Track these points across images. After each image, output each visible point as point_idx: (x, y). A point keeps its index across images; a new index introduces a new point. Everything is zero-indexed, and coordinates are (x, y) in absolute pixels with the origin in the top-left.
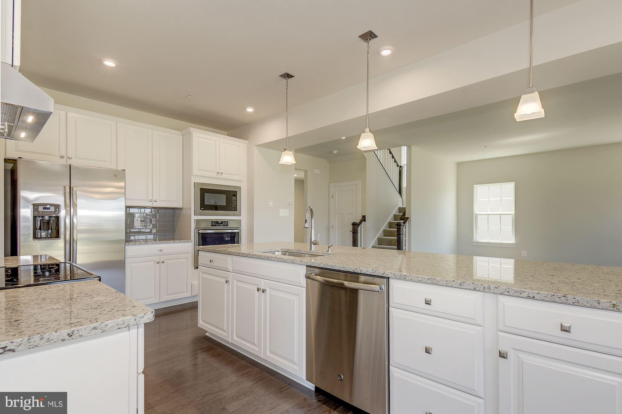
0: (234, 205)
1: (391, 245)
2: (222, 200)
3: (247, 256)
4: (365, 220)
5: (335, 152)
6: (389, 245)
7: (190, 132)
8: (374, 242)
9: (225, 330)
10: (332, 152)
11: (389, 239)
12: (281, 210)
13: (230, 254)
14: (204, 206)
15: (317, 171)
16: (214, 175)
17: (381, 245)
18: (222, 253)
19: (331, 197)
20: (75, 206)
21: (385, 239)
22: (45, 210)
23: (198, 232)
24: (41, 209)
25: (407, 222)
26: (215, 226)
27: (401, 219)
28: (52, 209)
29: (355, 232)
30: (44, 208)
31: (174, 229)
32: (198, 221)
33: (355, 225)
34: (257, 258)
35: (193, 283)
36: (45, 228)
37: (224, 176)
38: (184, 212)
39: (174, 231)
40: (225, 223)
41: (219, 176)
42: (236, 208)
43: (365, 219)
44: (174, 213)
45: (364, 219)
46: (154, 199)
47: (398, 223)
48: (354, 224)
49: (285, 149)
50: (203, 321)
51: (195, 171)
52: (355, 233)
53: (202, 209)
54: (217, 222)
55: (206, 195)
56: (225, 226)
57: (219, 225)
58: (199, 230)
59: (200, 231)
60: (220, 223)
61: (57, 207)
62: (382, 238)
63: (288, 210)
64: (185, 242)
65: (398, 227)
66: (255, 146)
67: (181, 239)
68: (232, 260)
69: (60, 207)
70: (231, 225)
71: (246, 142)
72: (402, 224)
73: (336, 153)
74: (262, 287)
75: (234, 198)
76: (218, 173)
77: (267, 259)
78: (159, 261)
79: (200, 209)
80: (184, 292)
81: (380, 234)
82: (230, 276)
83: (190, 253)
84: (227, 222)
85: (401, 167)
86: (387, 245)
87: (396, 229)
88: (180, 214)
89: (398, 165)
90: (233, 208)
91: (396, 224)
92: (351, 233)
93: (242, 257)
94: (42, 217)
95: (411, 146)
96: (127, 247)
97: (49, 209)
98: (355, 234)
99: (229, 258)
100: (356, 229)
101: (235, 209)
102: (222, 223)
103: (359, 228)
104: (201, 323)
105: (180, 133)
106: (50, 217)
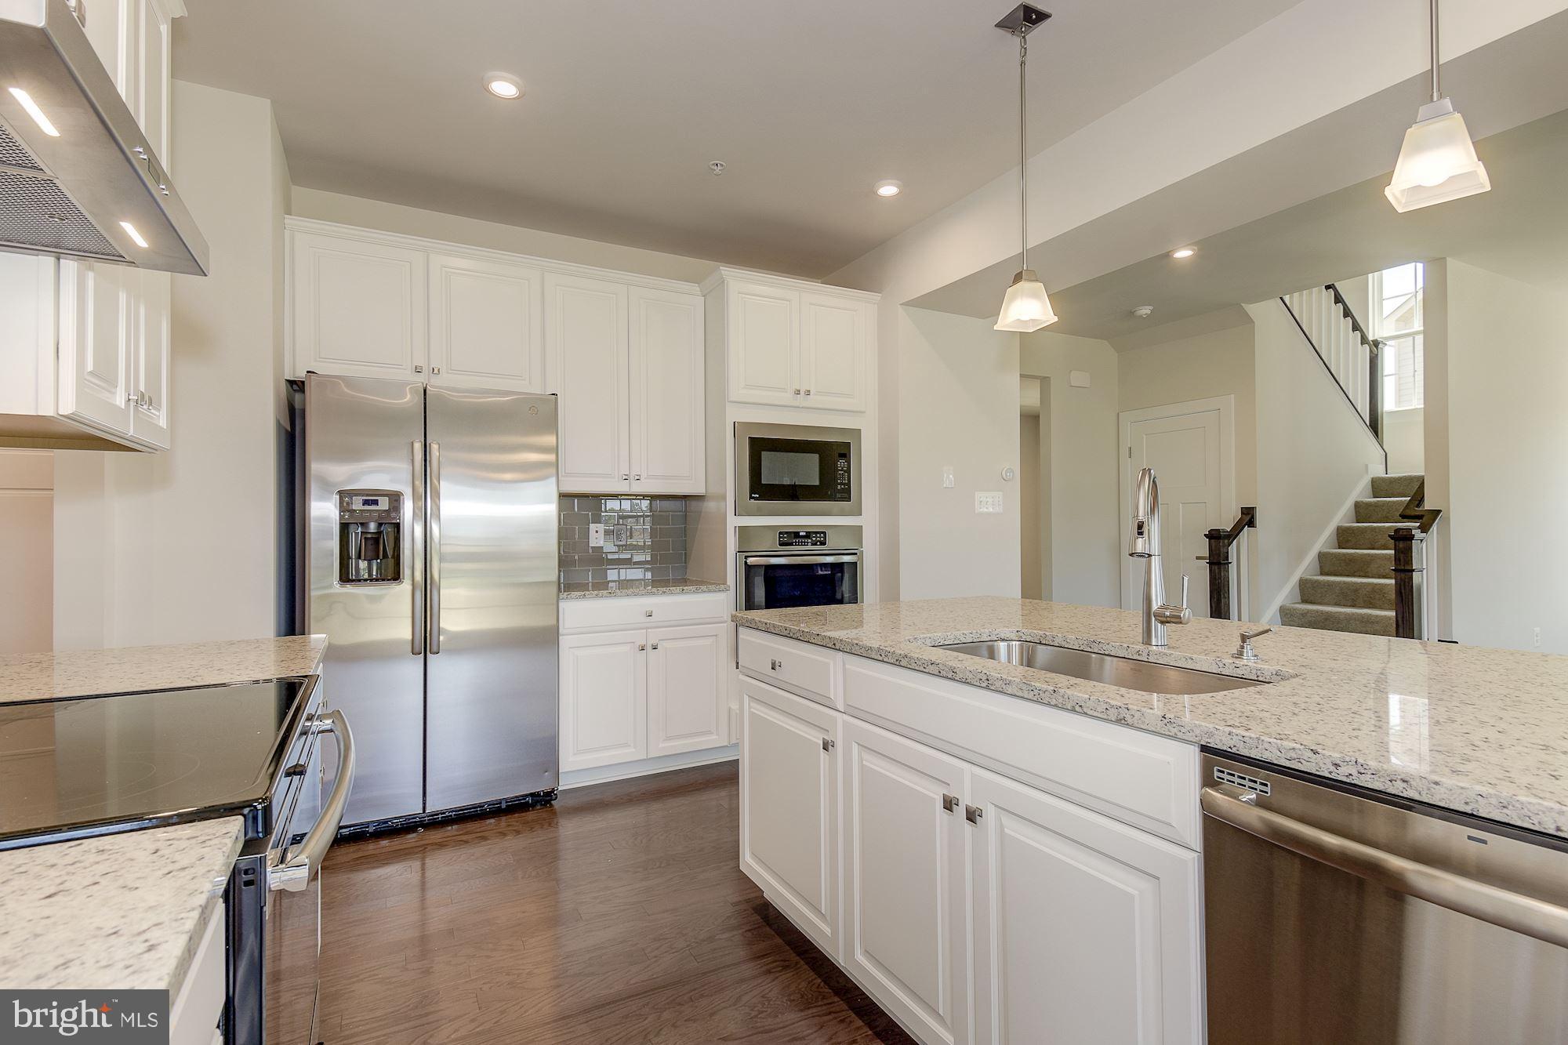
0: (841, 484)
1: (1353, 606)
2: (808, 470)
3: (897, 663)
4: (1251, 523)
5: (1145, 311)
6: (1345, 606)
7: (722, 282)
8: (1285, 593)
9: (823, 911)
10: (1132, 313)
11: (1345, 583)
12: (980, 496)
13: (834, 646)
14: (762, 490)
15: (1079, 378)
16: (787, 398)
17: (1311, 603)
18: (809, 642)
19: (1124, 452)
20: (437, 495)
21: (1330, 585)
22: (367, 507)
23: (746, 562)
24: (357, 504)
25: (1435, 527)
26: (791, 544)
27: (1404, 517)
28: (384, 504)
29: (1218, 562)
30: (366, 503)
31: (685, 553)
32: (743, 531)
33: (1219, 538)
34: (939, 675)
35: (732, 707)
36: (370, 554)
37: (814, 401)
38: (710, 506)
39: (685, 560)
40: (817, 537)
41: (801, 401)
42: (849, 491)
43: (1253, 517)
44: (686, 511)
45: (1248, 517)
46: (633, 473)
47: (1397, 530)
48: (1214, 536)
49: (1018, 278)
50: (754, 855)
51: (737, 389)
52: (1219, 564)
53: (753, 498)
54: (797, 535)
55: (766, 456)
56: (816, 544)
57: (802, 542)
58: (746, 557)
59: (751, 561)
60: (803, 537)
61: (395, 498)
62: (1317, 581)
63: (1001, 493)
64: (710, 591)
65: (1401, 545)
66: (901, 304)
67: (702, 583)
68: (844, 669)
69: (401, 497)
70: (832, 542)
71: (876, 297)
72: (1417, 533)
73: (1148, 316)
74: (966, 800)
75: (841, 463)
76: (798, 392)
77: (984, 685)
78: (643, 643)
79: (751, 498)
80: (710, 733)
81: (1306, 566)
82: (840, 725)
83: (725, 622)
84: (823, 533)
85: (1377, 346)
86: (1337, 604)
87: (1393, 552)
88: (701, 512)
89: (1364, 340)
90: (839, 491)
91: (1389, 536)
92: (1204, 565)
93: (880, 664)
94: (362, 524)
95: (1445, 258)
96: (562, 604)
97: (376, 502)
98: (1219, 569)
99: (835, 662)
100: (1223, 550)
101: (845, 494)
102: (808, 535)
103: (1233, 549)
104: (749, 863)
105: (698, 289)
106: (380, 525)
